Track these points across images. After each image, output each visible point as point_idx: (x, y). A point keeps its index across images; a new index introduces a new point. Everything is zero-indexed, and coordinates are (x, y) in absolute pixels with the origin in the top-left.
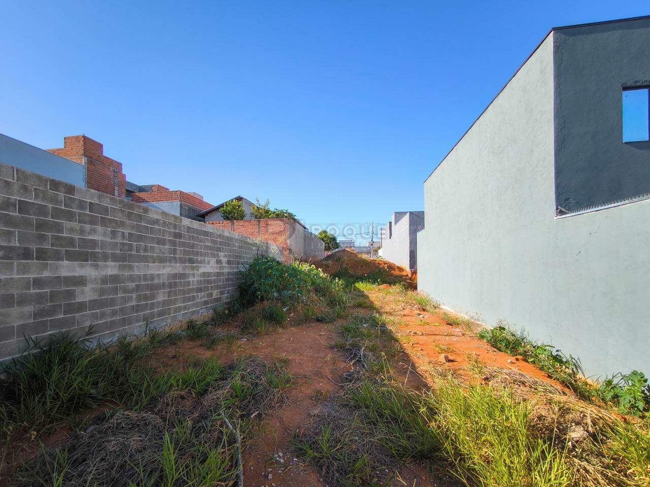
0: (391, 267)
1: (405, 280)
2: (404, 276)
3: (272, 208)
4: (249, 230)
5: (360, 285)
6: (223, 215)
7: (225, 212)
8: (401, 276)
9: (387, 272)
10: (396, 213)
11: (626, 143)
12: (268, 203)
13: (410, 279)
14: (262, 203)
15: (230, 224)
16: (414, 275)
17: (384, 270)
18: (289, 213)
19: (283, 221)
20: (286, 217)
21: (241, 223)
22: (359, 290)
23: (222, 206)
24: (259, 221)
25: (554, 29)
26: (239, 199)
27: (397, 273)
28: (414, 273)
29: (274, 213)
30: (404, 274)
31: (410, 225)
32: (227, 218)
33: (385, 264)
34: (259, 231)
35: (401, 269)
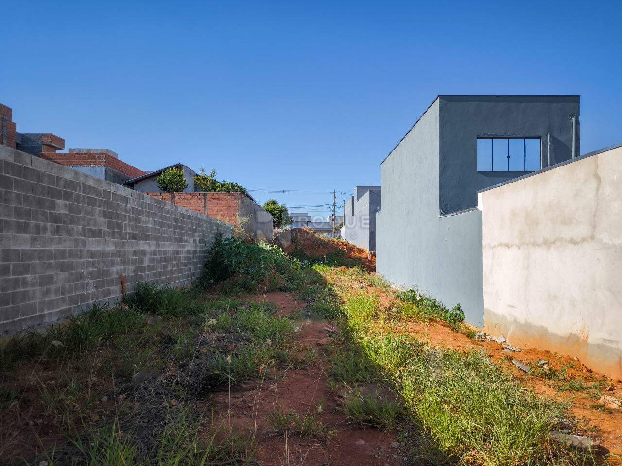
0: (351, 248)
1: (364, 263)
2: (364, 258)
3: (219, 178)
4: (193, 204)
5: (317, 268)
6: (159, 185)
7: (162, 182)
8: (360, 259)
9: (345, 254)
10: (359, 188)
11: (479, 172)
12: (214, 173)
13: (370, 261)
14: (208, 173)
15: (170, 197)
16: (374, 258)
17: (343, 253)
18: (240, 187)
19: (232, 195)
20: (237, 191)
21: (183, 196)
22: (316, 272)
23: (158, 174)
24: (205, 195)
25: (439, 96)
26: (179, 167)
27: (357, 255)
28: (373, 255)
29: (222, 185)
30: (364, 256)
31: (370, 205)
32: (164, 189)
33: (343, 245)
34: (205, 205)
35: (361, 251)
